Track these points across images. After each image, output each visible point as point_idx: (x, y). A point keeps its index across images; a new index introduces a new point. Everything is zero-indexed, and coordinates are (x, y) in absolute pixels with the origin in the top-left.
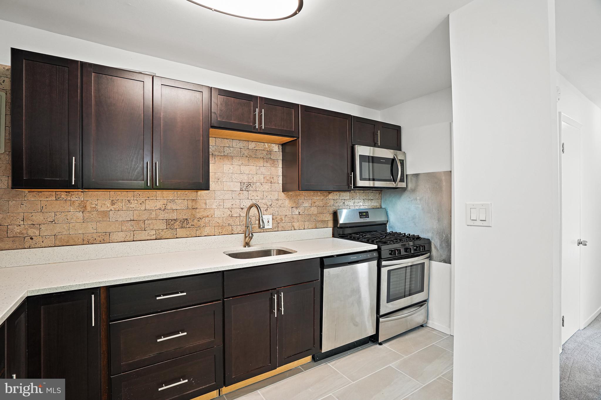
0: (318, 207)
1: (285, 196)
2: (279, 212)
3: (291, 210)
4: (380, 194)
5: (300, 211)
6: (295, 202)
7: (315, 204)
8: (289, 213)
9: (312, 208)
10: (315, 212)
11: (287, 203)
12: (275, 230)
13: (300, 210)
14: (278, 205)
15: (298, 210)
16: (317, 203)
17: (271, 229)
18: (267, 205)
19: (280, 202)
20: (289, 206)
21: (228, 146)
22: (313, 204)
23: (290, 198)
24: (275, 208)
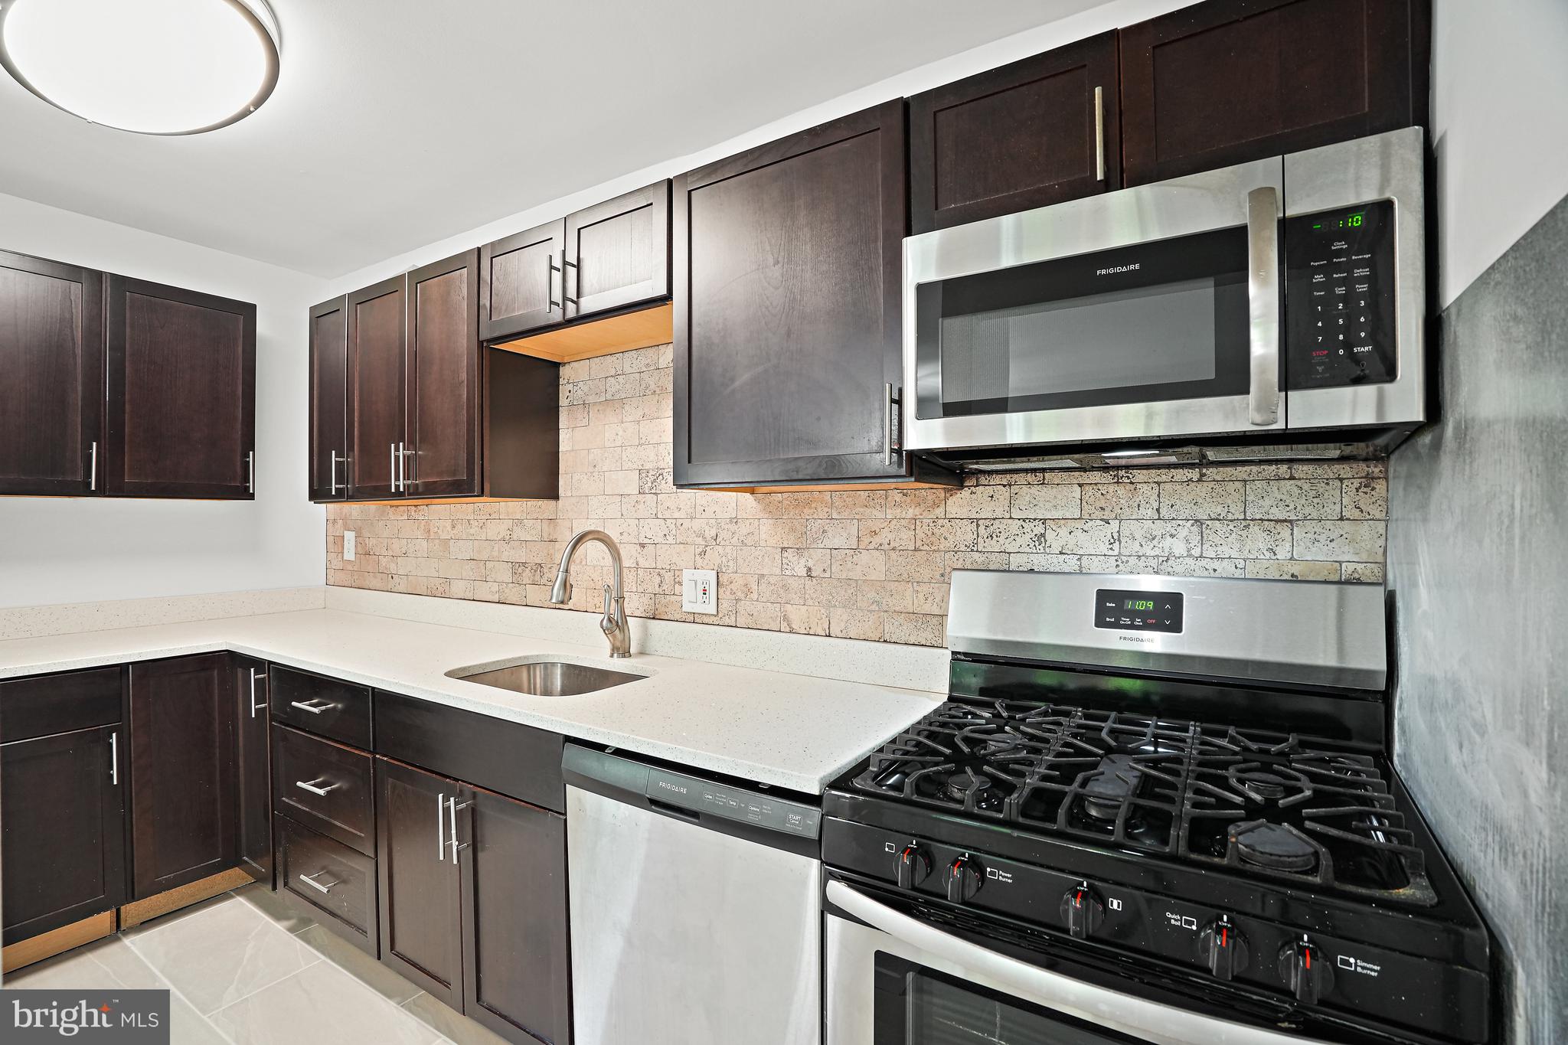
0: (893, 555)
1: (760, 507)
2: (740, 561)
3: (778, 557)
4: (1380, 486)
5: (810, 564)
6: (793, 530)
7: (877, 540)
8: (771, 568)
9: (864, 557)
10: (878, 574)
11: (768, 532)
12: (727, 621)
13: (816, 559)
14: (736, 539)
15: (803, 561)
16: (883, 537)
17: (715, 616)
18: (704, 538)
19: (743, 529)
20: (772, 542)
21: (613, 373)
22: (866, 540)
23: (775, 513)
24: (728, 549)
